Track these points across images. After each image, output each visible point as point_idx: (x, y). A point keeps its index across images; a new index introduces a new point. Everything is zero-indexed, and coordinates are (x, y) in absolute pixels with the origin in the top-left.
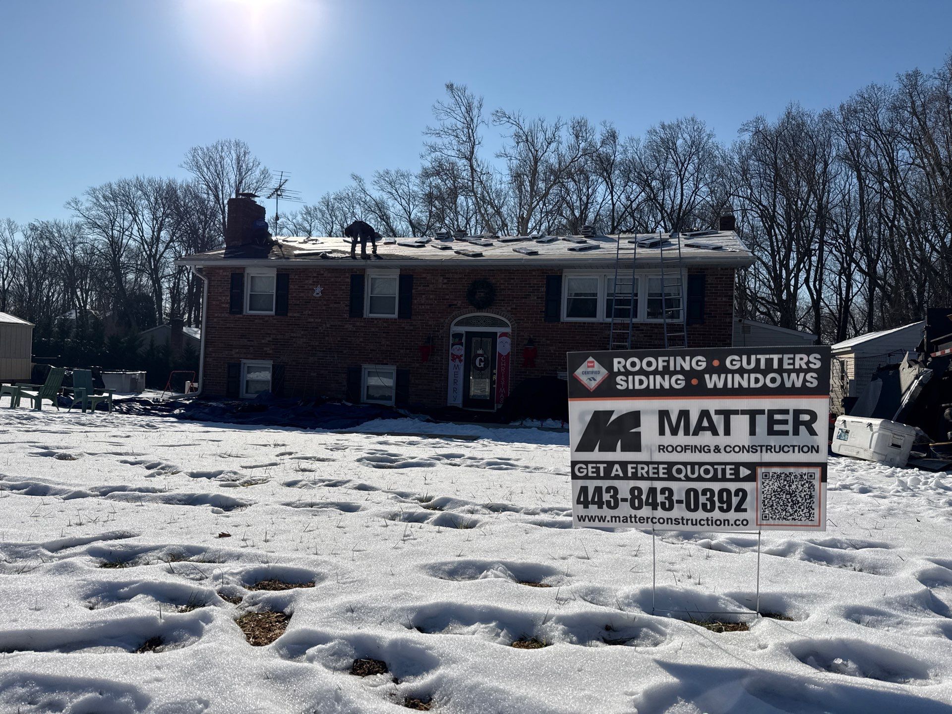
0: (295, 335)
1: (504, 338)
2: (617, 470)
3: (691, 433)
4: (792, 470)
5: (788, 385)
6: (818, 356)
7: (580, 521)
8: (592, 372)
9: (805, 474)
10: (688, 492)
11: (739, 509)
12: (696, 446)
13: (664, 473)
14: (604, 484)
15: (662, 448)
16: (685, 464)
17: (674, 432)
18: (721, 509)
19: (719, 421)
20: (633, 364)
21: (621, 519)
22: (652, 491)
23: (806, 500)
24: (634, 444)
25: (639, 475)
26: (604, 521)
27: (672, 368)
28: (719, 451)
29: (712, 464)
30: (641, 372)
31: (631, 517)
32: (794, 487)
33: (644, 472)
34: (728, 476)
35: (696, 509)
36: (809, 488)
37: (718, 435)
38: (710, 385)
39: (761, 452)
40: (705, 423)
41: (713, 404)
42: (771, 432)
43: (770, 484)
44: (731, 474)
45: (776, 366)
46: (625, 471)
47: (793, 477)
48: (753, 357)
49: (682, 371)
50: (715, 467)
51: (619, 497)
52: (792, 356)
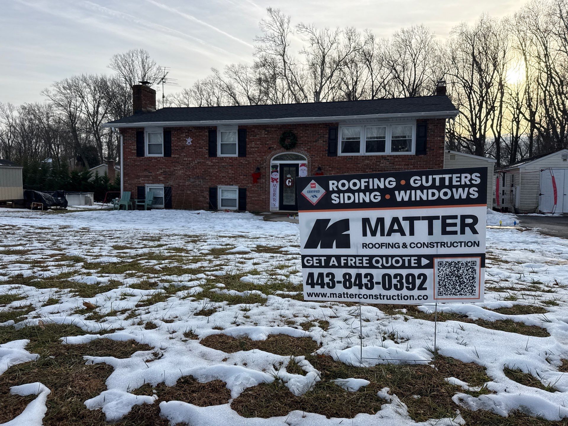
0: (176, 168)
1: (303, 167)
2: (333, 260)
3: (386, 234)
4: (459, 259)
5: (457, 197)
6: (478, 175)
7: (309, 296)
8: (314, 191)
9: (469, 262)
10: (384, 276)
11: (421, 288)
12: (389, 244)
13: (366, 263)
14: (325, 271)
15: (365, 246)
16: (381, 257)
17: (374, 234)
18: (408, 288)
19: (405, 225)
20: (343, 185)
21: (337, 295)
22: (359, 276)
23: (470, 281)
24: (345, 243)
25: (349, 265)
26: (325, 297)
27: (371, 187)
28: (406, 247)
29: (401, 256)
30: (349, 190)
31: (344, 294)
32: (461, 271)
33: (352, 262)
34: (413, 265)
35: (390, 288)
36: (472, 272)
37: (405, 235)
38: (399, 199)
39: (437, 247)
40: (396, 227)
41: (401, 213)
42: (444, 232)
43: (444, 270)
44: (415, 263)
45: (447, 183)
46: (339, 262)
47: (460, 265)
48: (430, 177)
49: (379, 189)
50: (403, 258)
51: (336, 280)
52: (459, 175)
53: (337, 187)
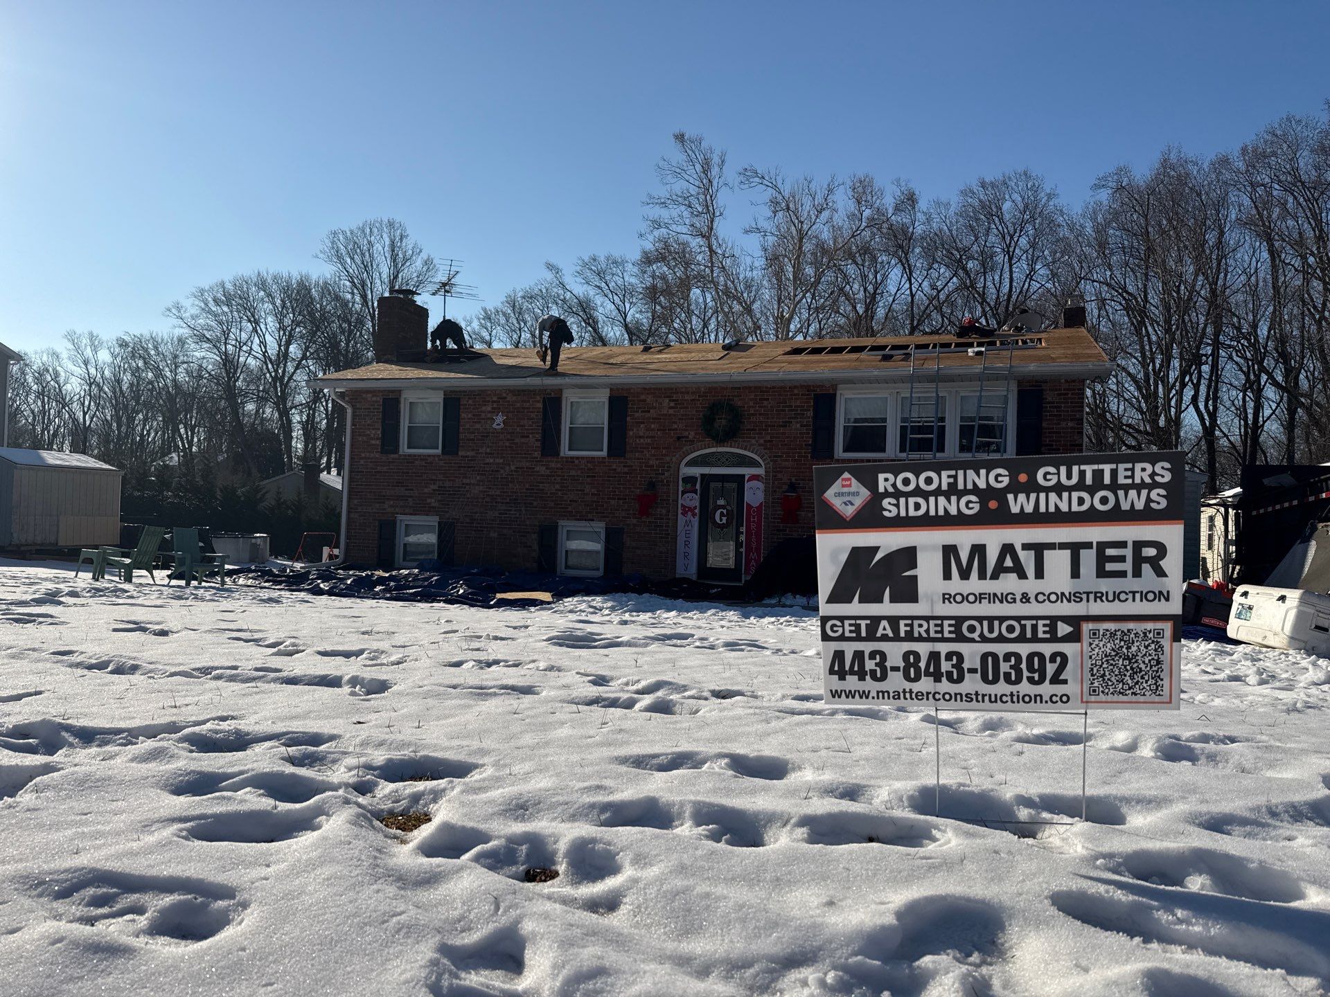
0: (468, 481)
1: (754, 483)
2: (884, 628)
3: (988, 576)
4: (1131, 625)
5: (1125, 506)
6: (1168, 465)
7: (834, 697)
8: (849, 494)
9: (1150, 632)
10: (984, 657)
11: (1056, 680)
12: (995, 595)
13: (950, 632)
14: (867, 647)
15: (947, 598)
16: (980, 619)
17: (965, 575)
18: (1031, 680)
19: (1027, 559)
20: (906, 482)
21: (891, 695)
22: (934, 656)
23: (1151, 667)
24: (908, 592)
25: (916, 635)
26: (867, 697)
27: (961, 486)
28: (1028, 601)
29: (1018, 619)
30: (918, 492)
31: (904, 692)
32: (1134, 649)
33: (922, 630)
34: (1041, 635)
35: (995, 680)
36: (1156, 650)
37: (1026, 578)
38: (1015, 509)
39: (1088, 601)
40: (1008, 562)
41: (1019, 536)
42: (1102, 573)
43: (1101, 645)
44: (1045, 632)
45: (1107, 480)
46: (896, 629)
47: (1132, 636)
48: (1075, 469)
49: (976, 490)
50: (1023, 622)
51: (888, 664)
52: (1130, 466)
53: (894, 485)
